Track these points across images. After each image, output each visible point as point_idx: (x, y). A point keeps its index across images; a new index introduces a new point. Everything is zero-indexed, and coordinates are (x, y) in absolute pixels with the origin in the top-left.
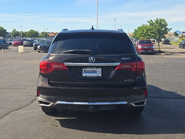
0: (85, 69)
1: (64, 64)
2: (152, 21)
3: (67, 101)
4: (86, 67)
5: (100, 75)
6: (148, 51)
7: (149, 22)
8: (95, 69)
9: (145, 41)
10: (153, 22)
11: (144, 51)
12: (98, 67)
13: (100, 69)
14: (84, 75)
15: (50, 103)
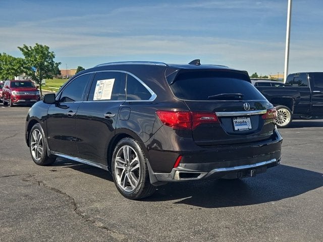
0: (235, 120)
1: (215, 115)
2: (26, 48)
3: (226, 167)
4: (236, 117)
5: (250, 128)
6: (31, 100)
7: (22, 49)
8: (245, 120)
9: (22, 82)
10: (29, 50)
11: (24, 101)
12: (247, 116)
13: (249, 119)
14: (236, 128)
15: (200, 174)
